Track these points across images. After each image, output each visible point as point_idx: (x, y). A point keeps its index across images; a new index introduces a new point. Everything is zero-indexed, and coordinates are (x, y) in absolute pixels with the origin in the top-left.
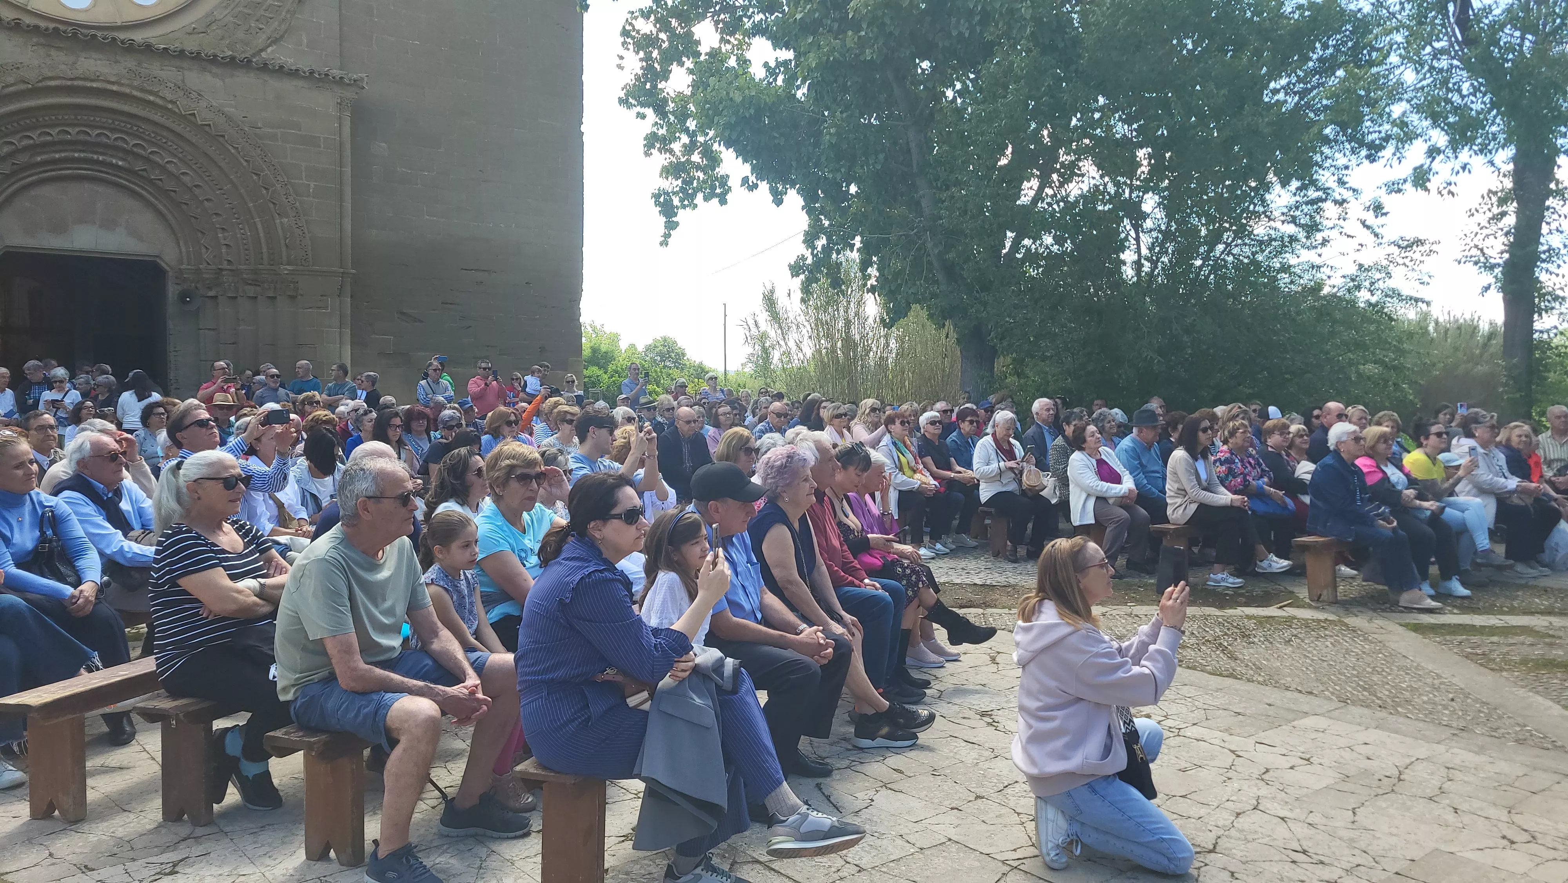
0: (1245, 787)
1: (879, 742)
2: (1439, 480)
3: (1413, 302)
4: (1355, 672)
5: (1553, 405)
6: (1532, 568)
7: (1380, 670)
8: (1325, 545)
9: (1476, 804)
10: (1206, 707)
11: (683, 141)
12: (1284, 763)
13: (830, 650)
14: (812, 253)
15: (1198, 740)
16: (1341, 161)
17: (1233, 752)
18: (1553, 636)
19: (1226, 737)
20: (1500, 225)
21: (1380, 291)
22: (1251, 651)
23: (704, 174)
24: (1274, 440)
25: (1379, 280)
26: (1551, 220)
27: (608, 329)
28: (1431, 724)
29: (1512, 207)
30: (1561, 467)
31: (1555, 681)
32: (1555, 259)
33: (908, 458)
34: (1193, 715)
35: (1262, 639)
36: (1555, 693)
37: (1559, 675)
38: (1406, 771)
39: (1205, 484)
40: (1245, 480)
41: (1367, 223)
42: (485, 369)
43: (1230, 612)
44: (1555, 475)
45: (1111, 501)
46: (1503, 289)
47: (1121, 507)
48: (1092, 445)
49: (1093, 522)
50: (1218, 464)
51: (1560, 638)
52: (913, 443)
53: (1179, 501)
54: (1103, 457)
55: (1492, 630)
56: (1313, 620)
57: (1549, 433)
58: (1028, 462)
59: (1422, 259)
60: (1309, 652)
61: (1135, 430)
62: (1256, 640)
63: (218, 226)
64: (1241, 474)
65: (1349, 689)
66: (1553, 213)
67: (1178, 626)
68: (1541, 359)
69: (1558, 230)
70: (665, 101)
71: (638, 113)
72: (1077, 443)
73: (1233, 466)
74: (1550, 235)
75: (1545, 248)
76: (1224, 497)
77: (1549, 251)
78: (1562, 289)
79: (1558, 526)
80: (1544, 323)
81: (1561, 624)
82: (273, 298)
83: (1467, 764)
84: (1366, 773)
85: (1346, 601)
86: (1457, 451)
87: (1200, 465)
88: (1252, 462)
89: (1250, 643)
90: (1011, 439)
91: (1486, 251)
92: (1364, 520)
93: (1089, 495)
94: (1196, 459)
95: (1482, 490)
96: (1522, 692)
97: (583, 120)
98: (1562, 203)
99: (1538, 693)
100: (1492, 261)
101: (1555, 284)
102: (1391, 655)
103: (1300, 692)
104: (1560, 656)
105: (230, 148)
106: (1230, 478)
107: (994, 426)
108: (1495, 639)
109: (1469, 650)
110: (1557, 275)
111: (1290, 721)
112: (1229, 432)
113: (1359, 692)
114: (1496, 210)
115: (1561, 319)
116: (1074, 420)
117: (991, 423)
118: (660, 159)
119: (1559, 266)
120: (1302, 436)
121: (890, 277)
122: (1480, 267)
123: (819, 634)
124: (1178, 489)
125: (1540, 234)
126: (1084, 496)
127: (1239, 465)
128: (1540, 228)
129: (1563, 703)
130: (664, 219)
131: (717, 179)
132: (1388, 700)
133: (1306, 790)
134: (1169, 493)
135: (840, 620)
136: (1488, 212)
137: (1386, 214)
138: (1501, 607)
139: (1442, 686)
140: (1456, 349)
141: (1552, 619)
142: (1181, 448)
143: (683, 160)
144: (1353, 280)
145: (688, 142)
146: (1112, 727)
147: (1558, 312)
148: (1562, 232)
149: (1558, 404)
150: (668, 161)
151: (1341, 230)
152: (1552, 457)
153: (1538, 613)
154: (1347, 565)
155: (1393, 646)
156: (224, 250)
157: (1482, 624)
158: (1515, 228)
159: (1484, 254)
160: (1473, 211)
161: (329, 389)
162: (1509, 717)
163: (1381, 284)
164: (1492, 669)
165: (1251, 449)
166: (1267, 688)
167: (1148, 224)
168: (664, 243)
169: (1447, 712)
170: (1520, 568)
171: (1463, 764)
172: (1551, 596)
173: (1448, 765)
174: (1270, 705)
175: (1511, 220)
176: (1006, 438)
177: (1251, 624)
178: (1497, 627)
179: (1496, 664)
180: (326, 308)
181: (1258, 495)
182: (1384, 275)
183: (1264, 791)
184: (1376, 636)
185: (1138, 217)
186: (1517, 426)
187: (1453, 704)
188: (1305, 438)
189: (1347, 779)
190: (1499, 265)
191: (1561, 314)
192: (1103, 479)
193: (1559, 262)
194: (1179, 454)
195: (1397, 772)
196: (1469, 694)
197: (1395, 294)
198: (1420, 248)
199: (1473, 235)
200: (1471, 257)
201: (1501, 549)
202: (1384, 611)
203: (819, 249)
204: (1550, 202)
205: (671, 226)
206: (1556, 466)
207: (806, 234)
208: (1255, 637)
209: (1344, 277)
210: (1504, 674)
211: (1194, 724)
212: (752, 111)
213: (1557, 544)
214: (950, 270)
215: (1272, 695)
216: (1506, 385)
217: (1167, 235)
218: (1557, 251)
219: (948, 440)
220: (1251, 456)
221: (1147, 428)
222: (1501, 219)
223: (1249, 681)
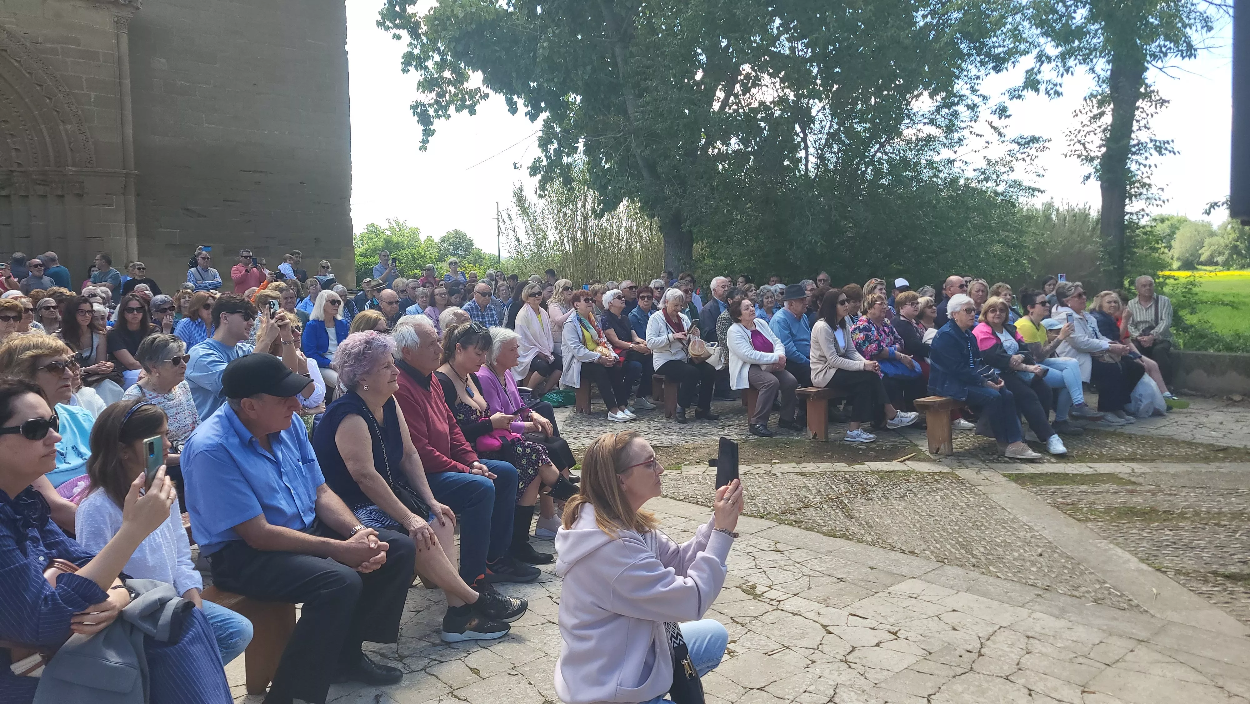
0: (826, 673)
1: (469, 634)
2: (1042, 344)
3: (1031, 191)
4: (957, 528)
5: (1140, 275)
6: (1120, 417)
7: (979, 524)
8: (941, 405)
9: (1052, 682)
10: (812, 573)
11: (435, 60)
12: (871, 638)
13: (383, 554)
14: (546, 156)
15: (794, 614)
16: (974, 72)
17: (824, 627)
18: (1134, 483)
19: (823, 609)
20: (1099, 124)
21: (1005, 183)
22: (868, 508)
23: (455, 88)
24: (906, 310)
25: (1003, 173)
26: (1140, 118)
27: (409, 225)
28: (1018, 585)
29: (1109, 108)
30: (1146, 328)
31: (1134, 531)
32: (1143, 152)
33: (591, 333)
34: (798, 584)
35: (880, 495)
36: (1133, 544)
37: (1138, 524)
38: (988, 643)
39: (842, 351)
40: (879, 345)
41: (993, 124)
42: (246, 257)
43: (859, 467)
44: (1141, 335)
45: (763, 368)
46: (1100, 178)
47: (772, 373)
48: (747, 318)
49: (748, 386)
50: (857, 331)
51: (1140, 484)
52: (597, 319)
53: (820, 366)
54: (758, 328)
55: (1082, 479)
56: (929, 473)
57: (1137, 299)
58: (693, 334)
59: (1037, 154)
60: (919, 507)
61: (786, 304)
62: (874, 496)
63: (7, 132)
64: (876, 340)
65: (949, 547)
66: (1142, 112)
67: (729, 529)
68: (1131, 237)
69: (1145, 127)
70: (417, 24)
71: (394, 35)
72: (736, 316)
73: (870, 333)
74: (1139, 131)
75: (1135, 142)
76: (859, 362)
77: (1138, 144)
78: (1149, 177)
79: (1142, 379)
80: (1132, 207)
81: (1142, 471)
82: (62, 196)
83: (1047, 631)
84: (949, 647)
85: (961, 453)
86: (1057, 318)
87: (839, 335)
88: (887, 330)
89: (869, 499)
90: (679, 313)
91: (1087, 145)
92: (976, 381)
93: (744, 363)
94: (834, 328)
95: (1079, 350)
96: (1103, 544)
97: (347, 40)
98: (1149, 104)
99: (1118, 544)
100: (1092, 154)
101: (1143, 173)
102: (992, 507)
103: (903, 552)
104: (1140, 504)
105: (12, 60)
106: (867, 344)
107: (664, 302)
108: (1084, 488)
109: (1060, 500)
110: (1145, 166)
111: (887, 586)
112: (868, 303)
113: (957, 549)
114: (1096, 111)
115: (1148, 203)
116: (737, 294)
117: (662, 300)
118: (415, 76)
119: (1146, 158)
120: (931, 307)
121: (600, 174)
122: (1083, 159)
123: (372, 537)
124: (820, 356)
125: (1132, 131)
126: (740, 364)
127: (875, 333)
128: (1132, 126)
129: (1140, 555)
130: (422, 128)
131: (466, 93)
132: (982, 558)
133: (886, 673)
134: (812, 360)
135: (425, 511)
136: (1089, 113)
137: (1009, 116)
138: (1092, 454)
139: (1033, 540)
140: (1072, 232)
141: (1134, 465)
142: (822, 319)
143: (436, 76)
144: (983, 173)
145: (439, 60)
146: (657, 642)
147: (1145, 197)
148: (1149, 129)
149: (1145, 274)
150: (423, 76)
151: (971, 129)
152: (1139, 320)
153: (1122, 460)
154: (966, 419)
155: (995, 497)
156: (14, 154)
157: (1074, 472)
158: (1111, 125)
159: (1085, 148)
160: (1078, 111)
161: (95, 277)
162: (1091, 573)
163: (1005, 177)
164: (1079, 520)
165: (886, 319)
166: (874, 549)
167: (816, 127)
168: (423, 148)
169: (1034, 569)
170: (1110, 417)
171: (1043, 632)
172: (1135, 443)
173: (1030, 634)
174: (872, 568)
175: (1108, 119)
176: (675, 313)
177: (873, 480)
178: (1087, 475)
179: (1082, 513)
180: (111, 205)
181: (892, 360)
182: (1008, 169)
183: (846, 676)
184: (980, 488)
185: (807, 120)
186: (1106, 294)
187: (1041, 559)
188: (934, 308)
189: (928, 657)
190: (1098, 157)
191: (1148, 198)
192: (756, 348)
193: (1147, 155)
194: (821, 325)
195: (979, 646)
196: (1056, 548)
197: (1017, 184)
198: (1036, 145)
199: (1076, 132)
200: (1075, 151)
201: (1094, 400)
202: (992, 461)
203: (552, 152)
204: (1139, 103)
205: (428, 133)
206: (1142, 327)
207: (540, 139)
208: (874, 493)
209: (975, 170)
210: (1089, 524)
211: (795, 595)
212: (474, 26)
213: (1141, 395)
214: (652, 167)
215: (877, 556)
216: (1102, 259)
217: (833, 136)
218: (1145, 145)
219: (630, 315)
220: (886, 325)
221: (795, 300)
222: (1100, 118)
223: (858, 541)
